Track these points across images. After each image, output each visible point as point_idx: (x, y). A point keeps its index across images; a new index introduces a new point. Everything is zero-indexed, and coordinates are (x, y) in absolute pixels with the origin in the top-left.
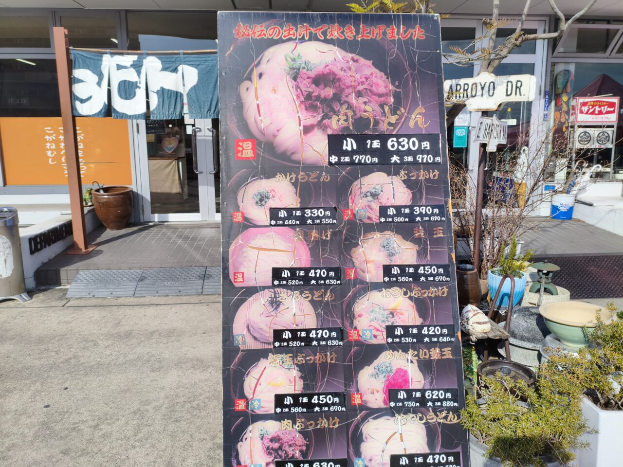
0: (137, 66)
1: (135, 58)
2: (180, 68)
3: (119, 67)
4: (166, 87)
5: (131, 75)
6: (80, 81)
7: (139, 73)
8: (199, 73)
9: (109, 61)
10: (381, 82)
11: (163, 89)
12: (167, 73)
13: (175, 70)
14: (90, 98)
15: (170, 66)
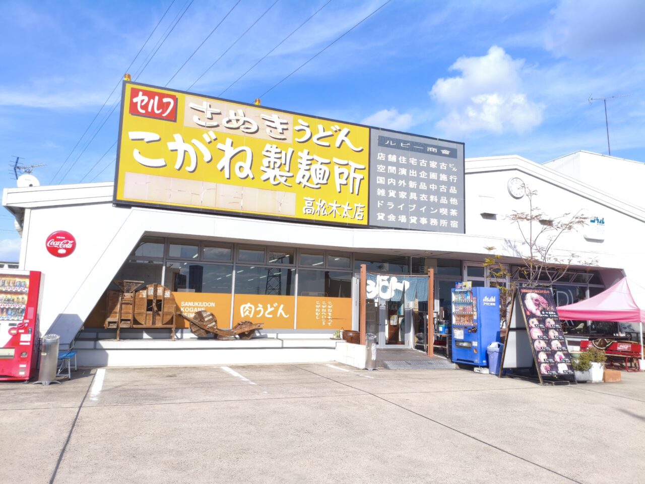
0: (389, 280)
1: (388, 277)
2: (403, 282)
3: (383, 280)
4: (398, 289)
5: (386, 283)
6: (369, 285)
7: (389, 283)
8: (410, 284)
9: (379, 278)
10: (545, 301)
11: (397, 289)
12: (399, 283)
13: (401, 282)
14: (371, 292)
15: (400, 281)
